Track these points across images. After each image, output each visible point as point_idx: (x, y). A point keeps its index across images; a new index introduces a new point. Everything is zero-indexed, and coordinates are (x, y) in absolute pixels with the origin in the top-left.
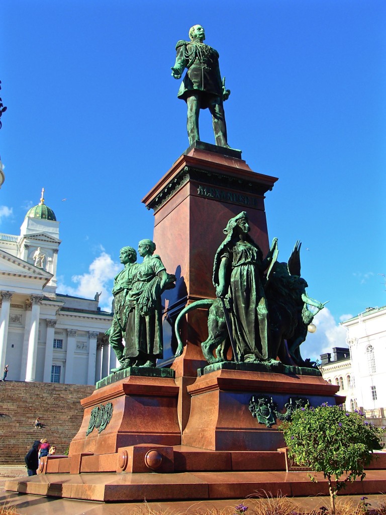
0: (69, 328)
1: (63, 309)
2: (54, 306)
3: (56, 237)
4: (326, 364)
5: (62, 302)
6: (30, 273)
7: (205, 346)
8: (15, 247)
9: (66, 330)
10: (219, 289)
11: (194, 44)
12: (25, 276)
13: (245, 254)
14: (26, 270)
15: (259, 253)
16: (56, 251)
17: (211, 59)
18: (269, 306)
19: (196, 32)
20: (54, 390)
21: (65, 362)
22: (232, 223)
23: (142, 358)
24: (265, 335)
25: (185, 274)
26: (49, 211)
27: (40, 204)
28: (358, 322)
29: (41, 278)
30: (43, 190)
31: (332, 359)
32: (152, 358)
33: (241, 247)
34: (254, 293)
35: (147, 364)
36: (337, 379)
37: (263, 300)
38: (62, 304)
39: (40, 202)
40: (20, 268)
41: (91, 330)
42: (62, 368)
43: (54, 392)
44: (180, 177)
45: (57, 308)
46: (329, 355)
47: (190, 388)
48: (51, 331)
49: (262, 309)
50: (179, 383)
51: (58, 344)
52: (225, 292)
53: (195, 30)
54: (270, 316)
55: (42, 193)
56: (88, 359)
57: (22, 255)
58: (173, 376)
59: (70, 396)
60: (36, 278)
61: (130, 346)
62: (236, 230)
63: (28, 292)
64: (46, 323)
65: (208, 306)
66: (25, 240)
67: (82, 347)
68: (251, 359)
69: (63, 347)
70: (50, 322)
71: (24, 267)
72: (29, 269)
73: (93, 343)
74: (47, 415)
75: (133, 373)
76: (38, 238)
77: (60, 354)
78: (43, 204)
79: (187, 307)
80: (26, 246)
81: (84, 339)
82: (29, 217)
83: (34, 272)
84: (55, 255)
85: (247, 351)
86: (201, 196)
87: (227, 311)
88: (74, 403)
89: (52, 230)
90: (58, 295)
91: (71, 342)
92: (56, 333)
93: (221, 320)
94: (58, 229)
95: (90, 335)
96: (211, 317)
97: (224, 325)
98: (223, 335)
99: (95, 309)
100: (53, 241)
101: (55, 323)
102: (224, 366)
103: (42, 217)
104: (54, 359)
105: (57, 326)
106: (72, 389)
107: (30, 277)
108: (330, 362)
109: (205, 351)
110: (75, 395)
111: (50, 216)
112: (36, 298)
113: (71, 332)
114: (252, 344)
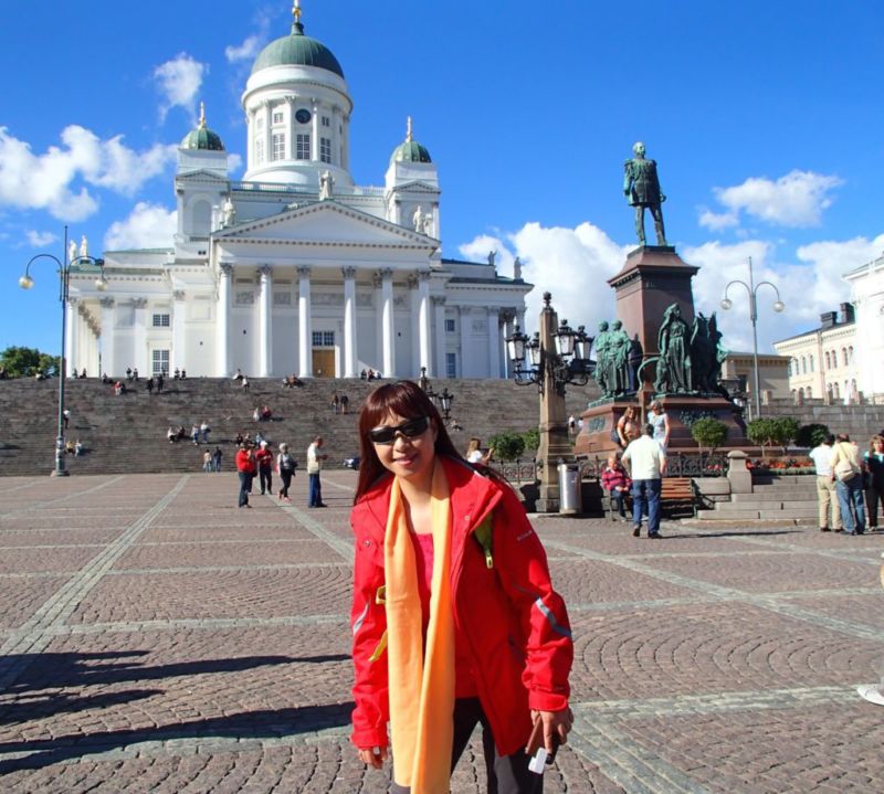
0: (461, 304)
1: (454, 280)
2: (441, 278)
3: (434, 185)
4: (829, 328)
5: (450, 272)
6: (412, 242)
7: (656, 385)
8: (381, 204)
9: (458, 307)
10: (662, 352)
11: (638, 162)
12: (406, 247)
13: (677, 331)
14: (406, 239)
15: (687, 328)
16: (436, 204)
17: (651, 173)
18: (692, 361)
19: (639, 150)
20: (462, 386)
21: (460, 349)
22: (669, 311)
23: (618, 392)
24: (689, 377)
25: (641, 340)
26: (420, 149)
27: (408, 140)
28: (866, 274)
29: (426, 248)
30: (409, 120)
31: (838, 321)
32: (625, 391)
33: (675, 326)
34: (683, 354)
35: (622, 394)
36: (844, 349)
37: (688, 358)
38: (451, 275)
39: (407, 137)
40: (400, 237)
41: (490, 305)
42: (457, 357)
43: (464, 389)
44: (635, 275)
45: (445, 280)
46: (835, 314)
47: (648, 407)
48: (440, 310)
49: (688, 363)
50: (641, 405)
51: (450, 325)
52: (666, 353)
53: (638, 146)
54: (692, 367)
55: (409, 124)
56: (488, 342)
57: (392, 215)
58: (637, 401)
59: (483, 393)
60: (420, 248)
61: (611, 384)
62: (672, 315)
63: (411, 266)
64: (435, 301)
65: (656, 362)
66: (395, 194)
67: (480, 327)
68: (682, 391)
69: (456, 328)
70: (438, 299)
71: (404, 235)
72: (411, 237)
73: (494, 320)
74: (462, 416)
75: (616, 400)
76: (411, 189)
77: (454, 340)
78: (411, 140)
79: (644, 363)
80: (397, 202)
81: (482, 317)
82: (397, 163)
83: (417, 240)
84: (436, 211)
85: (680, 386)
86: (649, 288)
87: (667, 365)
88: (490, 401)
89: (427, 176)
90: (444, 261)
91: (466, 323)
92: (446, 312)
93: (664, 370)
94: (435, 173)
95: (488, 311)
96: (658, 368)
97: (666, 373)
98: (666, 378)
99: (492, 277)
100: (430, 191)
101: (444, 300)
102: (667, 397)
103: (413, 160)
104: (448, 345)
105: (447, 303)
106: (483, 385)
107: (413, 247)
108: (835, 325)
109: (656, 387)
110: (488, 392)
111: (423, 156)
112: (423, 273)
113: (464, 309)
114: (682, 382)
